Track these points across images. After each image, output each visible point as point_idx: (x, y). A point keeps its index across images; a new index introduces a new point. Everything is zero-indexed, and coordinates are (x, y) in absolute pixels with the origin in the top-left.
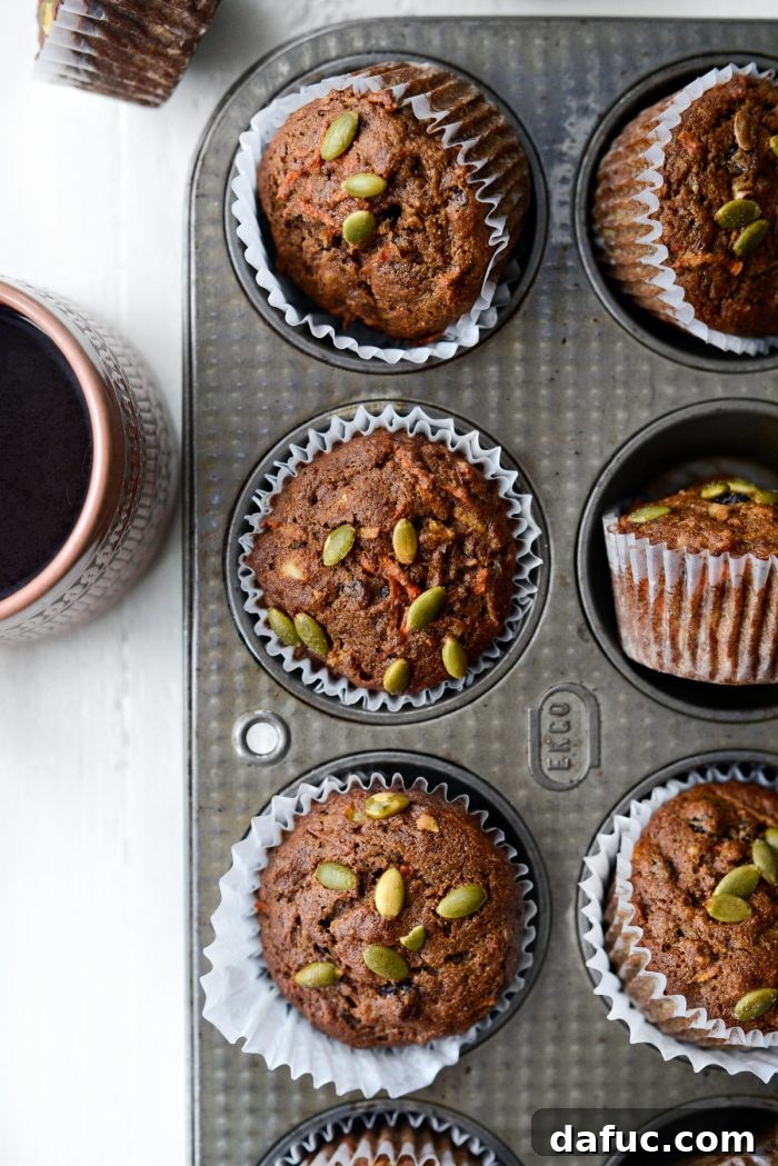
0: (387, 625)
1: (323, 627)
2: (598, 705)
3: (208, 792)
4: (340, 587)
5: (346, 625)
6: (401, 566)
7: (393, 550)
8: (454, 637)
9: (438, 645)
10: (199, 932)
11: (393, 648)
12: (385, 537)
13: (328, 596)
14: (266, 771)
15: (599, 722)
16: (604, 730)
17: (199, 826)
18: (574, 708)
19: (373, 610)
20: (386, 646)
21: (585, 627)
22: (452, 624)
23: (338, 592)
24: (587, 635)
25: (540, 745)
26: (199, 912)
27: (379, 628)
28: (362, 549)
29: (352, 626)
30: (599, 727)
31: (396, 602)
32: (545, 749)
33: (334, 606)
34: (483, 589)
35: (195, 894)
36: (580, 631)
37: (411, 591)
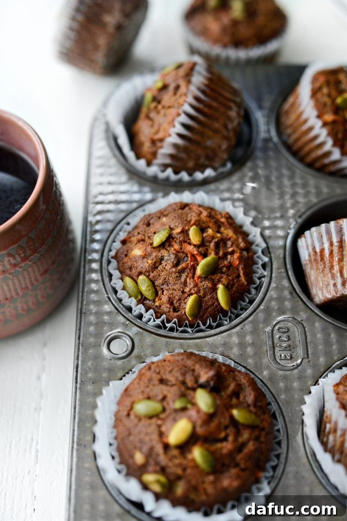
0: (187, 276)
1: (153, 283)
2: (304, 328)
3: (86, 373)
4: (162, 259)
5: (165, 279)
6: (195, 246)
7: (190, 239)
8: (223, 284)
9: (214, 289)
10: (77, 450)
11: (191, 290)
12: (185, 232)
13: (155, 262)
14: (120, 362)
15: (306, 337)
16: (309, 340)
17: (81, 391)
18: (291, 330)
19: (180, 267)
20: (187, 290)
21: (293, 291)
22: (222, 277)
23: (161, 261)
24: (295, 295)
25: (274, 348)
26: (78, 438)
27: (183, 280)
28: (173, 238)
29: (169, 279)
30: (306, 338)
31: (192, 263)
32: (277, 349)
33: (159, 269)
34: (238, 262)
35: (76, 429)
36: (291, 293)
37: (199, 258)
